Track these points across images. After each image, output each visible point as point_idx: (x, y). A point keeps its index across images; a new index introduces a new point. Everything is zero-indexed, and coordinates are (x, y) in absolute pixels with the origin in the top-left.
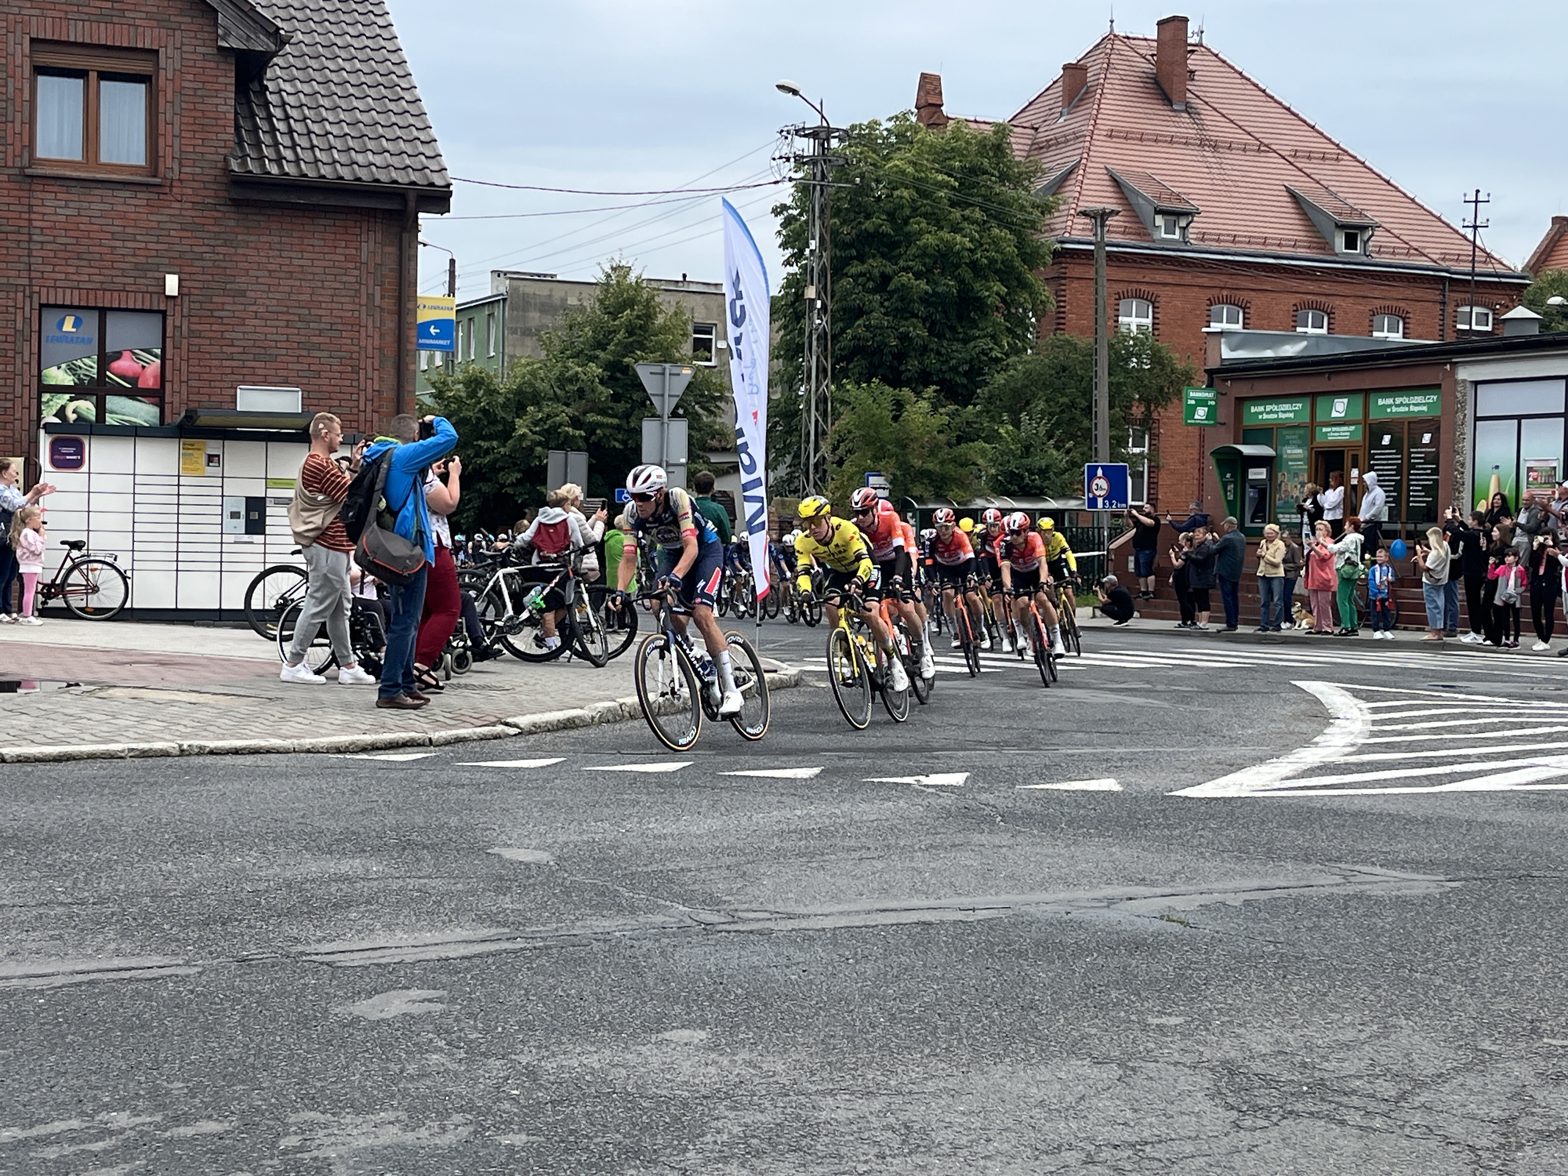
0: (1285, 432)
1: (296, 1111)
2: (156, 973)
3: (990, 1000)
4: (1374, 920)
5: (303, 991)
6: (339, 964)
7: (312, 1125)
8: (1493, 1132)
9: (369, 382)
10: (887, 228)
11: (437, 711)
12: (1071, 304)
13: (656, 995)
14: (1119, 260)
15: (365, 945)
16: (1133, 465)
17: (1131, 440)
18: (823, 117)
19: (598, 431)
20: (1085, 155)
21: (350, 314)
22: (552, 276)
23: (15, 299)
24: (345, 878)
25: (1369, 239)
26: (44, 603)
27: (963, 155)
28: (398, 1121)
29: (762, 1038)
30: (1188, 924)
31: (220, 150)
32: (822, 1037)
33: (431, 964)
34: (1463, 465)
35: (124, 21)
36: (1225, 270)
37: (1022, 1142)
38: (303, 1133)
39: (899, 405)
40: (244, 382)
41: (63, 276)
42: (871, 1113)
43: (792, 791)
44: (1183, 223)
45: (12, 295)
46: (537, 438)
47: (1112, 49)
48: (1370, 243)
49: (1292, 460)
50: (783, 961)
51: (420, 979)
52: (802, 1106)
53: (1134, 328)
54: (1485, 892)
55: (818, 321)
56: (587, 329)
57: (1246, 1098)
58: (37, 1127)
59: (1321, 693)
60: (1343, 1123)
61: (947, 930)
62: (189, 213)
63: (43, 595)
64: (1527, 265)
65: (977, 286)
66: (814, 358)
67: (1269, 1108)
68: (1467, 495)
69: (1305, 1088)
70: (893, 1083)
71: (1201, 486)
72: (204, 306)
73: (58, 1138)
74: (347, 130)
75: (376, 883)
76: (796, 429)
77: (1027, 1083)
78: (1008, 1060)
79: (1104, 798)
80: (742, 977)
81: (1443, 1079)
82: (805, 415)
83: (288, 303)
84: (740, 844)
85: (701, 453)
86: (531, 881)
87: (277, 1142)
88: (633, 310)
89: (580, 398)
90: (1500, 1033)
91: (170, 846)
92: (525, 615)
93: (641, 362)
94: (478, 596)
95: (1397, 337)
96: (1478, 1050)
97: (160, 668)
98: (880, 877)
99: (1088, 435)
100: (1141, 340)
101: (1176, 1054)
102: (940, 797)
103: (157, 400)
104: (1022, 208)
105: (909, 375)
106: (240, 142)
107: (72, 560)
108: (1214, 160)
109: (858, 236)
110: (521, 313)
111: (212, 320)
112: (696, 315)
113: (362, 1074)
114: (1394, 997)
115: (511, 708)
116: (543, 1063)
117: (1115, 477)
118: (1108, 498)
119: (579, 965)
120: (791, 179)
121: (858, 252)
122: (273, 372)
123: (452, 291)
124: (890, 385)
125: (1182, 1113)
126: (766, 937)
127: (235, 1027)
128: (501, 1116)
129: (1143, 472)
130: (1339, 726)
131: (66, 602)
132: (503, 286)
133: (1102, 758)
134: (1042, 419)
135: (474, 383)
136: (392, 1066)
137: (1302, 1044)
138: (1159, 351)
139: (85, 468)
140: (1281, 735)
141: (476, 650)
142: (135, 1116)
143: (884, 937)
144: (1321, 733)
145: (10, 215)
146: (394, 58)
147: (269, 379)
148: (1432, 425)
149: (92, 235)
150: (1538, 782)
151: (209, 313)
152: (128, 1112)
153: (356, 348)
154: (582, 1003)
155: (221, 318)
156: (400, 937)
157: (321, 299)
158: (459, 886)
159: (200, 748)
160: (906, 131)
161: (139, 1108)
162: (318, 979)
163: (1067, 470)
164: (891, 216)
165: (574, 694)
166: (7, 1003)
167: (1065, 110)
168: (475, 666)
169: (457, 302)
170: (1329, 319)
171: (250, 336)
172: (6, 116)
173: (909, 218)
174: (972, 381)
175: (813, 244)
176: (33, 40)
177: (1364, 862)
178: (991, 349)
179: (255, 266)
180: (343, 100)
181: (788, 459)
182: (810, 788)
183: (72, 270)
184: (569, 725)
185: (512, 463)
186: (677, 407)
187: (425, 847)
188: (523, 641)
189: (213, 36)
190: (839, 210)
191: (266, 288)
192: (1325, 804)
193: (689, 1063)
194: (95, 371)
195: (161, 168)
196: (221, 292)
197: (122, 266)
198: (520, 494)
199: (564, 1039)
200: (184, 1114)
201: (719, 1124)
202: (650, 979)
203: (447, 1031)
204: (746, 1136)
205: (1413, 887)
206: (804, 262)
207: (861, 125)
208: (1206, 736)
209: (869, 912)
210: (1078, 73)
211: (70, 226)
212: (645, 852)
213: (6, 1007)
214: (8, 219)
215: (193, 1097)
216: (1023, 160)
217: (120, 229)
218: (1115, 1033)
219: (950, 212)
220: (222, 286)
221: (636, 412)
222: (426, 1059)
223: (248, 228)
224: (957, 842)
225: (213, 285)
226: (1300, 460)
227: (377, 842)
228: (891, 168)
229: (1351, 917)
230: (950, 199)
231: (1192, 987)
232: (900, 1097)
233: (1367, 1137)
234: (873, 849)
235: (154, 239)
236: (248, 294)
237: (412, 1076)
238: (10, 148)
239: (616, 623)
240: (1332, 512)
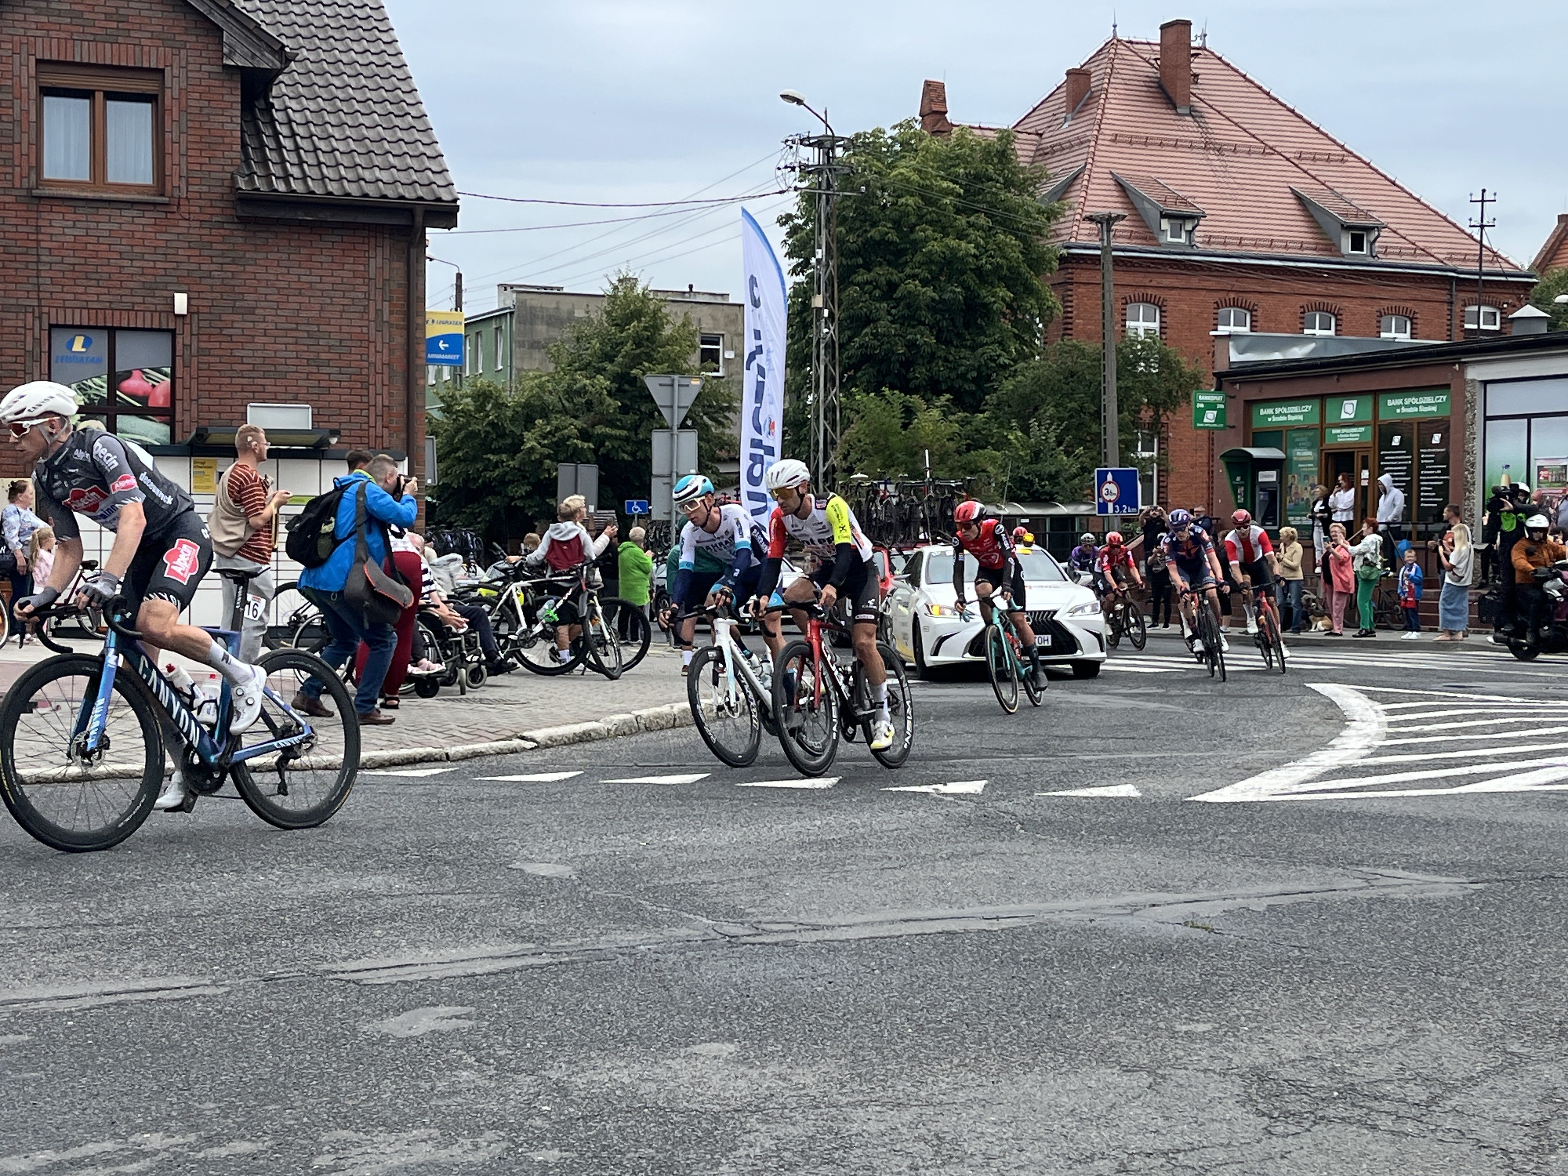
0: (1294, 435)
1: (328, 1129)
2: (183, 993)
3: (1017, 1009)
4: (1398, 923)
5: (330, 1009)
6: (365, 982)
7: (347, 1144)
8: (1526, 1135)
9: (379, 398)
10: (893, 236)
11: (453, 726)
12: (1078, 309)
13: (683, 1008)
14: (1125, 265)
15: (391, 962)
16: (1143, 469)
17: (1140, 444)
18: (827, 126)
19: (607, 443)
20: (1090, 160)
21: (359, 330)
22: (559, 289)
23: (25, 320)
24: (368, 895)
25: (1375, 240)
26: (56, 623)
27: (968, 162)
28: (430, 1138)
29: (790, 1050)
30: (1213, 930)
31: (227, 168)
32: (850, 1049)
33: (458, 981)
34: (1473, 465)
35: (129, 41)
36: (1231, 273)
37: (1054, 1151)
38: (336, 1152)
39: (909, 412)
40: (254, 400)
41: (71, 297)
42: (903, 1125)
43: (811, 801)
44: (1189, 227)
45: (22, 316)
46: (546, 451)
47: (1115, 54)
48: (1377, 244)
49: (1302, 462)
50: (809, 973)
51: (448, 996)
52: (834, 1119)
53: (1141, 332)
54: (1509, 893)
55: (826, 330)
56: (593, 342)
57: (1277, 1104)
58: (71, 1150)
59: (1337, 695)
60: (1374, 1128)
61: (971, 940)
62: (196, 231)
64: (1533, 264)
65: (983, 293)
66: (822, 367)
67: (1301, 1114)
68: (1477, 495)
69: (1336, 1094)
70: (923, 1094)
71: (1210, 489)
72: (214, 324)
73: (92, 1160)
74: (353, 146)
75: (399, 900)
76: (805, 439)
77: (1058, 1092)
78: (1037, 1069)
79: (1123, 805)
80: (768, 989)
81: (1473, 1082)
82: (813, 424)
83: (298, 320)
84: (761, 857)
85: (710, 464)
86: (554, 896)
87: (310, 1161)
88: (639, 321)
89: (589, 410)
90: (1528, 1035)
91: (194, 864)
92: (538, 629)
93: (649, 373)
95: (1404, 338)
96: (1508, 1053)
98: (903, 886)
99: (1097, 440)
100: (1149, 345)
101: (1205, 1061)
102: (959, 805)
103: (167, 418)
104: (1028, 214)
105: (918, 382)
106: (247, 159)
108: (1218, 163)
109: (864, 244)
110: (528, 326)
111: (221, 338)
112: (703, 326)
113: (393, 1093)
114: (1421, 1001)
115: (526, 721)
116: (573, 1079)
117: (1125, 482)
118: (1117, 502)
119: (606, 979)
120: (796, 189)
121: (864, 260)
122: (283, 389)
123: (459, 305)
124: (901, 392)
125: (1213, 1120)
126: (791, 949)
127: (264, 1046)
128: (533, 1132)
129: (1152, 476)
130: (1355, 729)
131: (80, 622)
132: (510, 299)
133: (1119, 763)
134: (1051, 425)
135: (483, 397)
136: (422, 1084)
137: (1330, 1050)
138: (1167, 354)
140: (1298, 738)
141: (489, 664)
142: (168, 1137)
143: (910, 947)
144: (1338, 735)
145: (17, 236)
146: (399, 74)
147: (279, 396)
148: (1441, 424)
149: (100, 255)
150: (1557, 782)
151: (218, 331)
152: (161, 1133)
153: (366, 364)
154: (609, 1017)
155: (231, 336)
156: (426, 953)
157: (328, 315)
158: (482, 901)
160: (911, 139)
161: (173, 1129)
162: (346, 997)
163: (1075, 476)
164: (897, 225)
165: (589, 707)
166: (36, 1025)
167: (1069, 116)
168: (490, 680)
169: (465, 317)
170: (1337, 320)
171: (260, 354)
172: (13, 137)
173: (915, 226)
174: (980, 387)
175: (820, 254)
176: (38, 61)
177: (1387, 865)
178: (999, 356)
179: (264, 283)
180: (349, 117)
182: (828, 798)
183: (81, 290)
184: (584, 738)
185: (521, 474)
186: (685, 419)
187: (447, 863)
188: (538, 654)
189: (219, 55)
190: (845, 218)
191: (274, 305)
192: (1345, 808)
193: (719, 1076)
194: (105, 390)
195: (168, 187)
196: (230, 310)
197: (131, 285)
198: (530, 507)
199: (593, 1055)
200: (217, 1134)
201: (751, 1137)
202: (677, 992)
203: (476, 1048)
204: (779, 1150)
205: (1436, 890)
206: (809, 272)
207: (865, 133)
208: (1222, 740)
209: (893, 922)
210: (1082, 79)
211: (77, 246)
212: (667, 865)
213: (35, 1030)
214: (16, 240)
215: (226, 1117)
216: (1028, 166)
217: (129, 248)
218: (1144, 1041)
219: (956, 219)
220: (231, 303)
221: (644, 424)
222: (456, 1076)
223: (256, 245)
224: (978, 851)
225: (223, 303)
226: (1310, 462)
227: (399, 858)
228: (896, 176)
229: (1375, 921)
230: (955, 206)
231: (1219, 994)
232: (932, 1108)
233: (1400, 1141)
234: (894, 858)
235: (162, 258)
236: (257, 311)
237: (443, 1094)
238: (18, 169)
239: (628, 633)
240: (1345, 513)
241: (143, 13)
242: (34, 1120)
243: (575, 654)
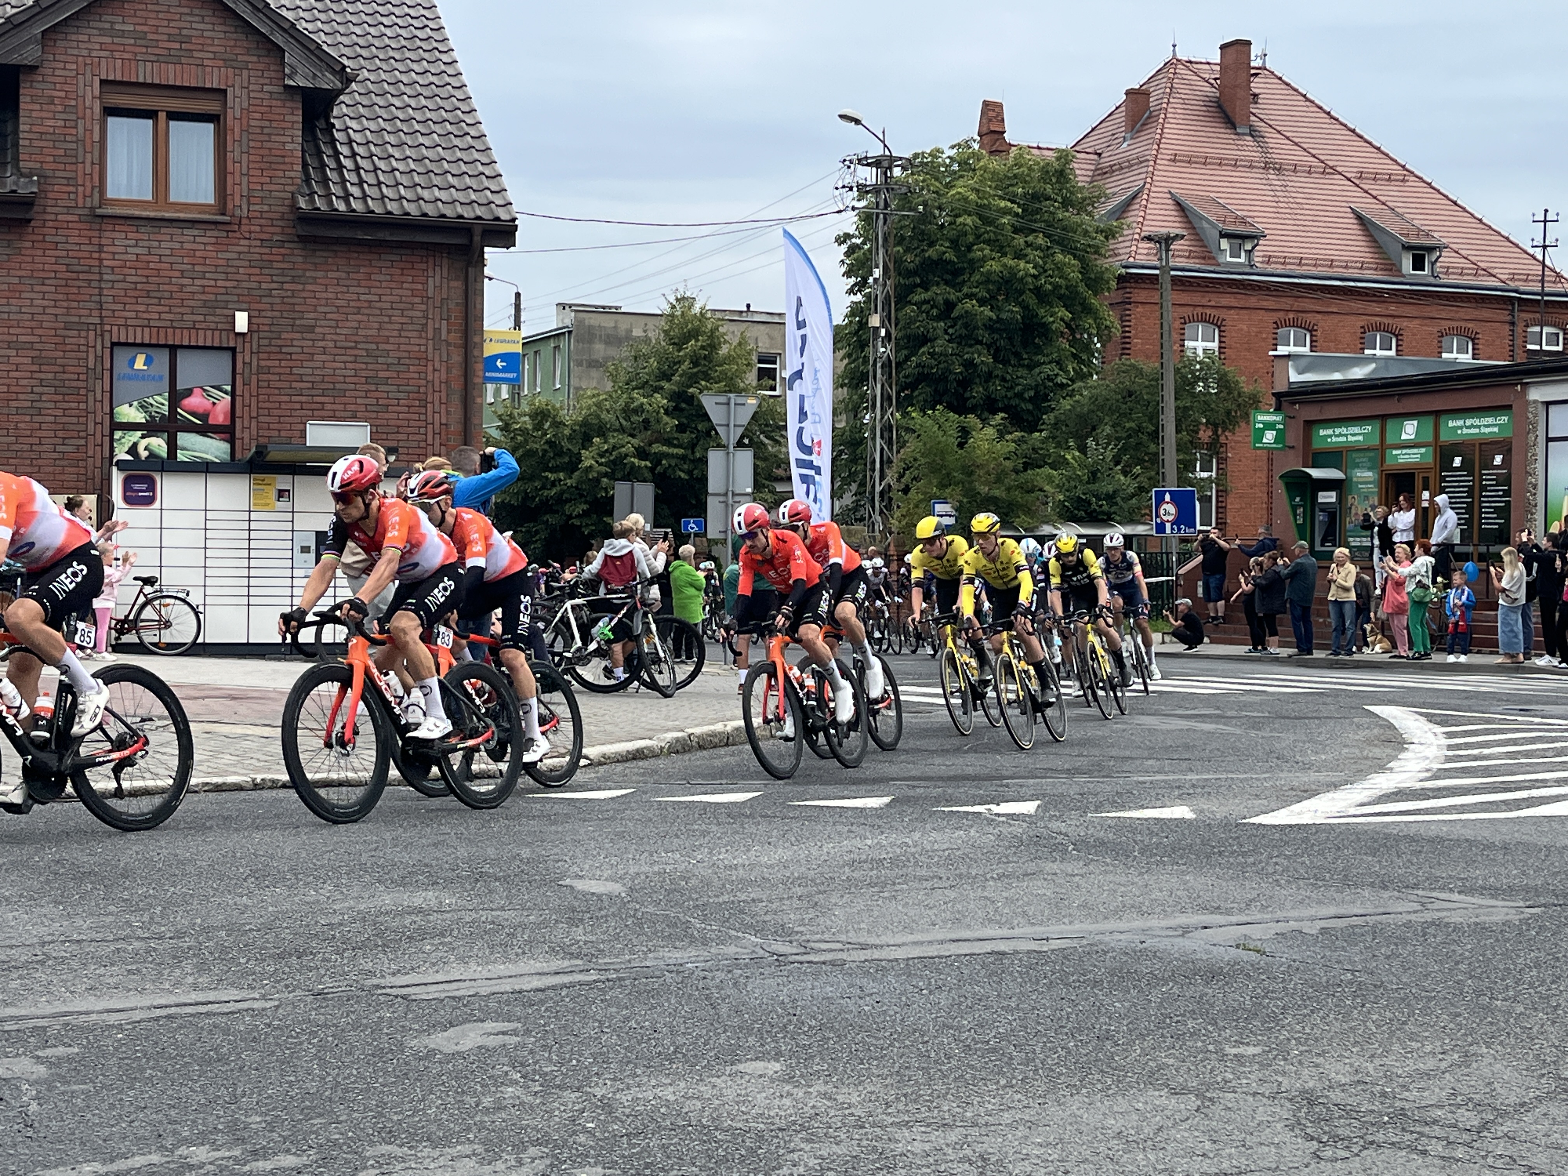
0: (1354, 455)
1: (372, 1144)
2: (232, 1007)
3: (1066, 1030)
4: (1452, 947)
5: (377, 1024)
6: (414, 997)
7: (391, 1158)
9: (437, 416)
10: (950, 256)
12: (1136, 329)
13: (730, 1026)
14: (1183, 284)
15: (440, 977)
16: (1201, 489)
17: (1198, 464)
18: (885, 146)
19: (664, 462)
20: (1149, 180)
21: (417, 348)
22: (616, 308)
23: (87, 337)
24: (419, 911)
25: (1436, 260)
26: (117, 639)
27: (1026, 182)
28: (474, 1154)
29: (836, 1069)
30: (1264, 953)
31: (287, 188)
32: (897, 1068)
33: (505, 997)
34: (1535, 486)
35: (191, 61)
36: (1290, 293)
38: (380, 1167)
39: (965, 432)
40: (313, 418)
41: (133, 315)
42: (947, 1145)
43: (862, 820)
44: (1248, 247)
45: (83, 334)
46: (603, 469)
47: (1175, 73)
48: (1438, 264)
49: (1362, 483)
50: (856, 992)
51: (496, 1012)
52: (879, 1138)
53: (1200, 352)
55: (883, 350)
56: (652, 360)
57: (1327, 1129)
58: (118, 1162)
59: (1395, 718)
60: (1424, 1153)
61: (1021, 960)
62: (257, 250)
63: (116, 630)
65: (1042, 312)
66: (879, 386)
67: (1350, 1138)
68: (1539, 516)
69: (1386, 1119)
70: (968, 1114)
71: (1270, 510)
72: (273, 342)
73: (138, 1173)
74: (413, 166)
75: (449, 915)
76: (862, 458)
77: (1104, 1114)
78: (1084, 1091)
79: (1177, 826)
80: (815, 1008)
81: (1526, 1108)
82: (870, 443)
83: (357, 339)
84: (811, 875)
85: (767, 483)
86: (603, 913)
88: (697, 340)
89: (646, 429)
91: (245, 880)
92: (593, 646)
93: (705, 392)
94: (546, 627)
95: (1466, 358)
96: (1561, 1079)
97: (232, 703)
98: (953, 906)
99: (1155, 460)
100: (1207, 365)
101: (1254, 1084)
102: (1011, 825)
103: (228, 435)
104: (1086, 233)
105: (974, 401)
106: (307, 180)
107: (145, 596)
108: (1279, 183)
109: (922, 264)
110: (586, 345)
111: (280, 356)
112: (760, 345)
113: (437, 1107)
114: (1475, 1026)
116: (618, 1096)
117: (1183, 503)
118: (1176, 522)
119: (653, 997)
120: (853, 209)
121: (922, 279)
122: (341, 407)
123: (517, 324)
124: (955, 412)
125: (1262, 1144)
126: (839, 968)
127: (311, 1061)
128: (577, 1149)
129: (1211, 497)
130: (1413, 751)
131: (139, 638)
132: (568, 319)
133: (1174, 785)
134: (1108, 444)
135: (541, 415)
136: (468, 1099)
137: (1381, 1074)
138: (1226, 374)
139: (157, 504)
140: (1356, 760)
142: (214, 1150)
143: (958, 967)
144: (1395, 758)
145: (80, 254)
146: (459, 94)
147: (338, 414)
148: (1504, 446)
149: (162, 273)
151: (278, 349)
152: (207, 1146)
153: (423, 382)
154: (656, 1035)
155: (291, 354)
156: (474, 970)
157: (387, 333)
158: (532, 918)
159: (273, 781)
160: (969, 159)
161: (219, 1142)
162: (393, 1012)
163: (1133, 496)
164: (955, 244)
165: (642, 725)
166: (87, 1038)
167: (1128, 135)
169: (523, 335)
170: (1397, 341)
171: (318, 372)
172: (76, 157)
173: (973, 245)
174: (1038, 407)
175: (877, 273)
176: (102, 82)
177: (1442, 889)
178: (1057, 375)
179: (323, 302)
180: (409, 137)
181: (854, 487)
182: (880, 817)
183: (142, 308)
184: (637, 755)
185: (578, 493)
186: (742, 437)
187: (497, 879)
188: (592, 672)
189: (281, 75)
190: (902, 238)
191: (333, 323)
192: (1402, 830)
193: (764, 1095)
194: (166, 408)
195: (230, 206)
196: (290, 328)
197: (191, 303)
198: (587, 525)
199: (639, 1072)
200: (264, 1147)
201: (795, 1156)
202: (724, 1010)
203: (522, 1065)
204: (822, 1169)
205: (1492, 914)
206: (868, 291)
207: (923, 153)
208: (1279, 762)
209: (942, 942)
210: (1141, 98)
211: (139, 265)
212: (716, 883)
213: (85, 1042)
214: (79, 258)
215: (272, 1131)
216: (1086, 185)
217: (189, 267)
218: (1193, 1063)
219: (1014, 238)
220: (291, 322)
221: (701, 443)
222: (502, 1092)
223: (315, 264)
224: (1029, 871)
225: (282, 321)
226: (1370, 483)
227: (450, 874)
228: (953, 195)
229: (1430, 945)
230: (1013, 226)
231: (1269, 1017)
232: (977, 1129)
233: (1450, 1167)
234: (944, 879)
235: (223, 276)
236: (318, 330)
237: (488, 1109)
238: (80, 189)
239: (683, 653)
240: (1405, 534)
241: (205, 34)
242: (82, 1132)
243: (630, 672)
